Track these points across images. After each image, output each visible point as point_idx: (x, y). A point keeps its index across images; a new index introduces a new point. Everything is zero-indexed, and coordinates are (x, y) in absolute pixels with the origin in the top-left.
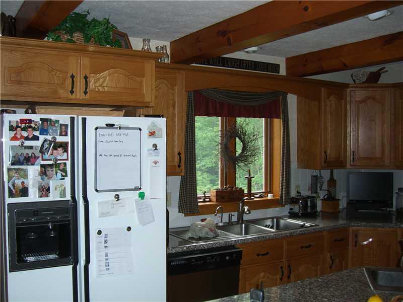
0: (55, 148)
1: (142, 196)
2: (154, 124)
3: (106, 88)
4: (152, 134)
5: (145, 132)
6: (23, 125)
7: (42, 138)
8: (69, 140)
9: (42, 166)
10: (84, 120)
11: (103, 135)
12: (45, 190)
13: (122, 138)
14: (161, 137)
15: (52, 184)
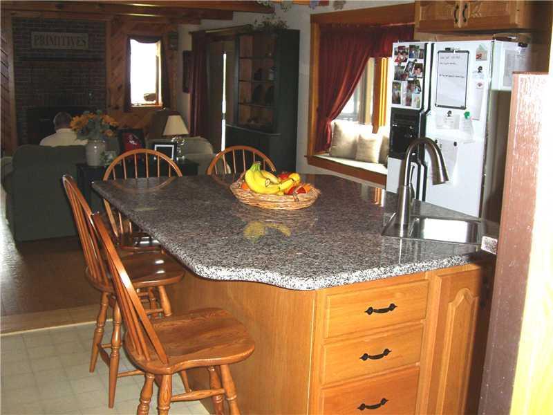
0: (416, 69)
1: (467, 114)
2: (481, 47)
3: (480, 14)
4: (479, 57)
5: (473, 56)
6: (401, 51)
7: (409, 60)
8: (423, 63)
9: (409, 82)
10: (433, 45)
11: (443, 58)
12: (409, 101)
13: (455, 60)
14: (485, 60)
15: (414, 96)
